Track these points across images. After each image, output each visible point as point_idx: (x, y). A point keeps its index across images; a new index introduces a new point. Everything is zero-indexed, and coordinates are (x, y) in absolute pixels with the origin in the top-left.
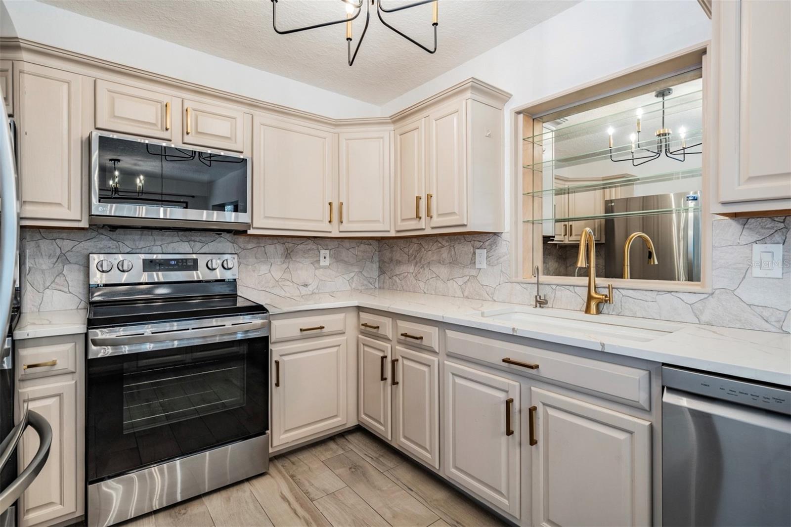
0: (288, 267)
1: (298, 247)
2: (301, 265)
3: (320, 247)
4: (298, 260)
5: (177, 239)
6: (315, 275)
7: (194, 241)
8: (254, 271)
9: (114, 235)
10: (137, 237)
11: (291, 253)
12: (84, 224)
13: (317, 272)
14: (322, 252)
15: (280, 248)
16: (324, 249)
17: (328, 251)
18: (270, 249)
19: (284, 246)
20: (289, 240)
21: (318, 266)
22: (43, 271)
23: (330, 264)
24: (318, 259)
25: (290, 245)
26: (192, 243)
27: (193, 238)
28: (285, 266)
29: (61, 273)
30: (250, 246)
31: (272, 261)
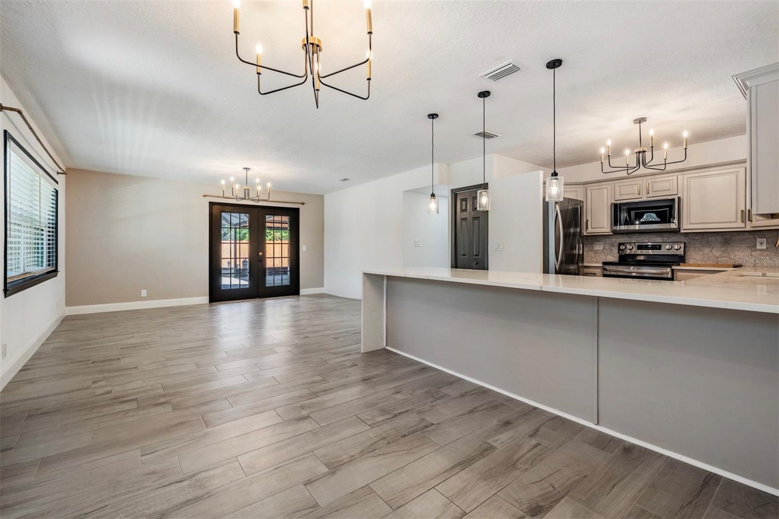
0: (726, 249)
1: (735, 237)
2: (738, 248)
3: (756, 236)
4: (735, 245)
5: (655, 236)
6: (751, 255)
7: (664, 237)
8: (700, 251)
9: (629, 236)
10: (638, 236)
11: (729, 241)
12: (611, 233)
13: (753, 253)
14: (758, 240)
15: (719, 238)
16: (761, 238)
17: (765, 239)
18: (712, 239)
19: (723, 237)
20: (727, 233)
21: (754, 249)
22: (607, 249)
23: (767, 248)
24: (754, 244)
25: (728, 236)
26: (663, 238)
27: (663, 235)
28: (723, 249)
29: (612, 250)
30: (697, 238)
31: (713, 245)
